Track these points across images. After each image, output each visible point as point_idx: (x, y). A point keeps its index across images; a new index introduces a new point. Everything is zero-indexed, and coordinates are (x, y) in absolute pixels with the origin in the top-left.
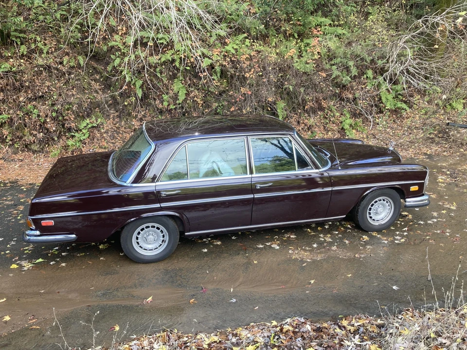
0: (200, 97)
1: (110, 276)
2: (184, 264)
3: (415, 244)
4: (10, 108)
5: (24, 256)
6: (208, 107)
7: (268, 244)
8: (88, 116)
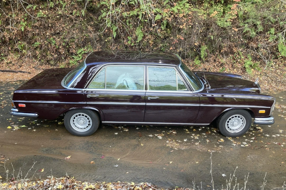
0: (152, 39)
1: (55, 140)
2: (99, 139)
3: (254, 149)
4: (41, 39)
5: (18, 123)
6: (156, 46)
7: (156, 135)
8: (84, 46)
